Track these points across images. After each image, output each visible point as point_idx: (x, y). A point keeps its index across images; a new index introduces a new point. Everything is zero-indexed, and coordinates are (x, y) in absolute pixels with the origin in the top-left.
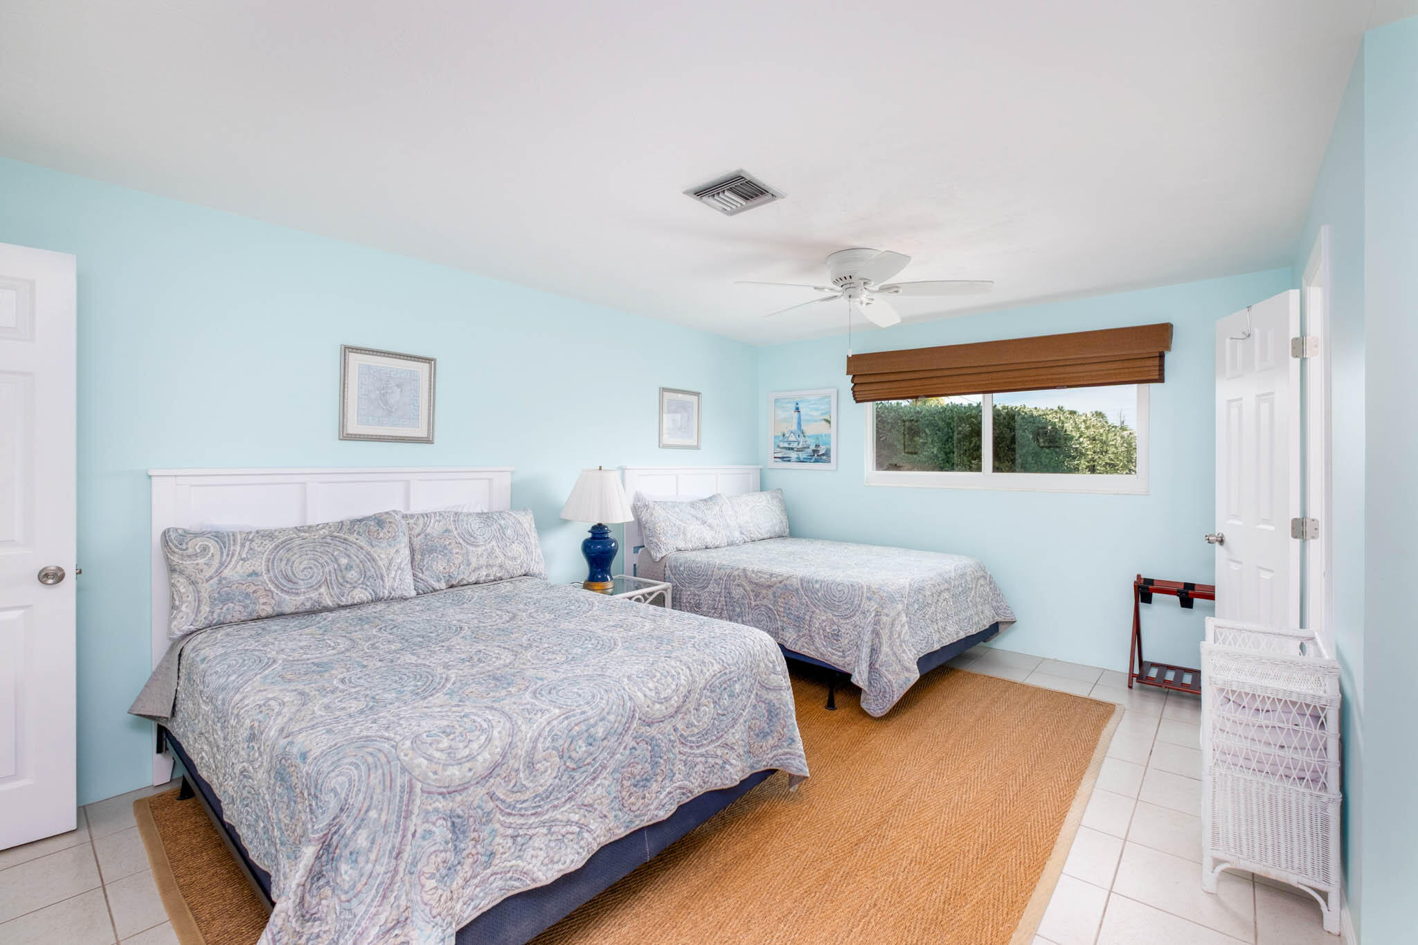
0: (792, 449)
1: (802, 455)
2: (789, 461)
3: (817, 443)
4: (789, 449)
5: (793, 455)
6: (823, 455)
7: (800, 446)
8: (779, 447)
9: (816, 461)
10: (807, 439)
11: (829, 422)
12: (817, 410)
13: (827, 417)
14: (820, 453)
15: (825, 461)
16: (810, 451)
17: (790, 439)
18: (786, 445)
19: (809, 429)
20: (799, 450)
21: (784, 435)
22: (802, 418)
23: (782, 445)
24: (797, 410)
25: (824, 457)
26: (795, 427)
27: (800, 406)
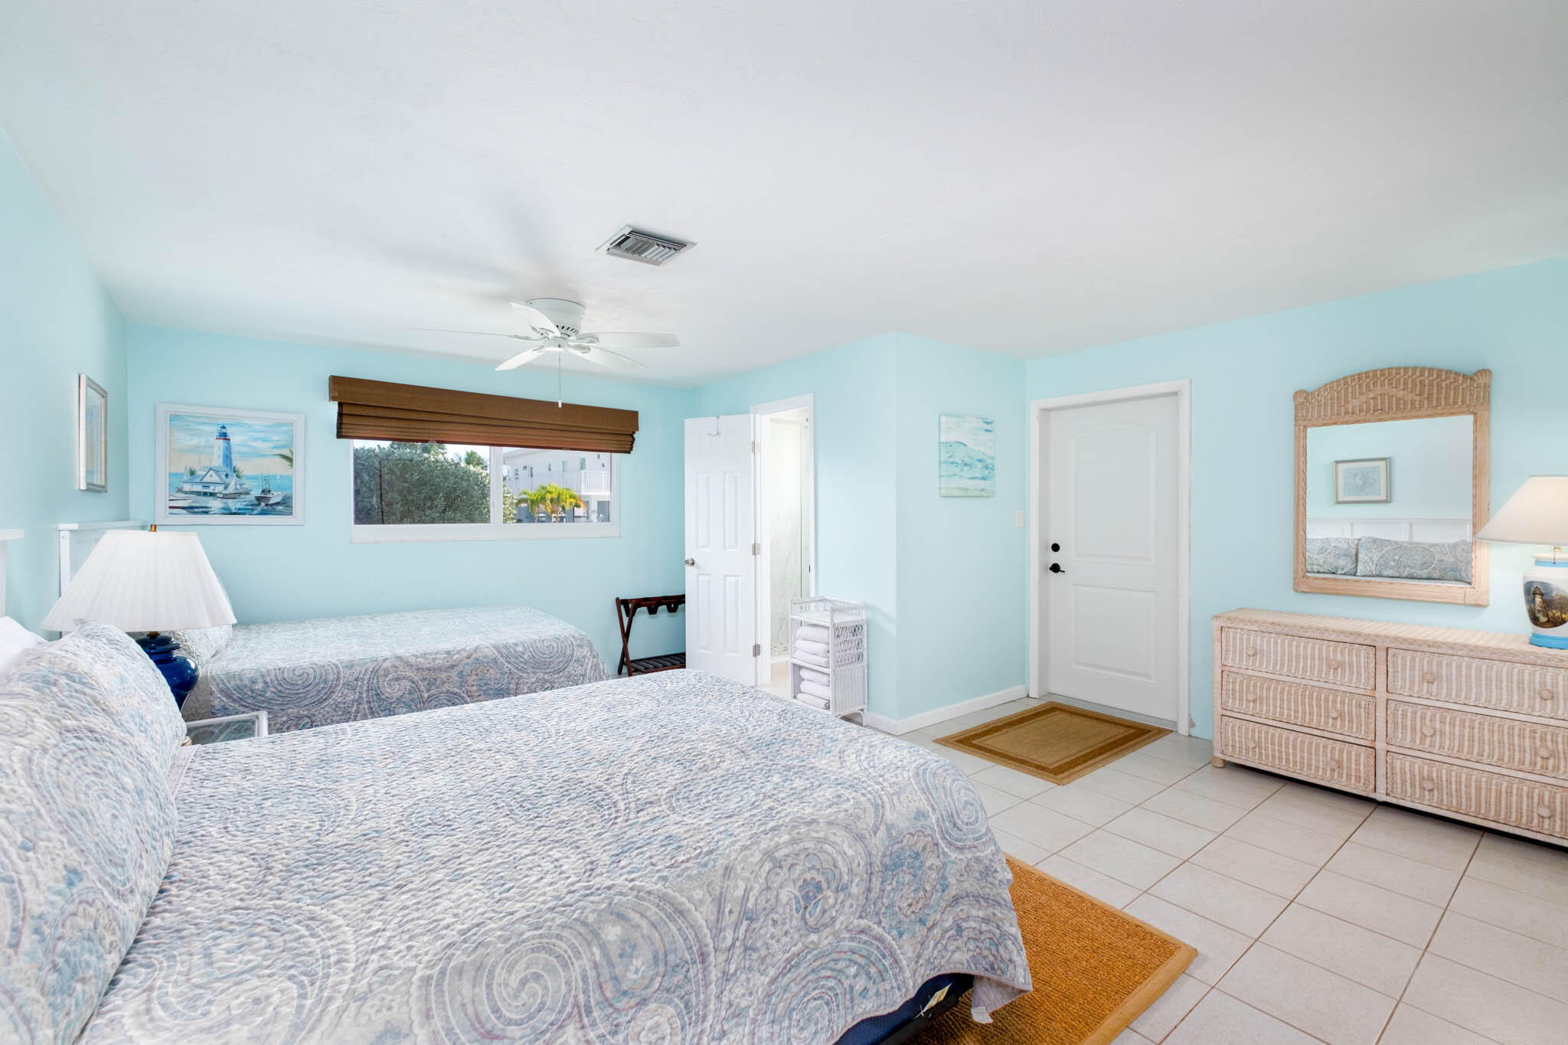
0: (212, 494)
1: (233, 505)
2: (206, 513)
3: (267, 487)
4: (205, 494)
5: (215, 504)
6: (278, 504)
7: (231, 490)
8: (180, 490)
9: (263, 513)
10: (244, 481)
11: (290, 460)
12: (264, 440)
13: (286, 452)
14: (271, 502)
15: (280, 513)
16: (251, 497)
17: (207, 479)
18: (199, 488)
19: (246, 467)
20: (225, 497)
21: (192, 473)
22: (234, 449)
23: (187, 487)
24: (224, 436)
25: (280, 508)
26: (218, 462)
27: (229, 431)
